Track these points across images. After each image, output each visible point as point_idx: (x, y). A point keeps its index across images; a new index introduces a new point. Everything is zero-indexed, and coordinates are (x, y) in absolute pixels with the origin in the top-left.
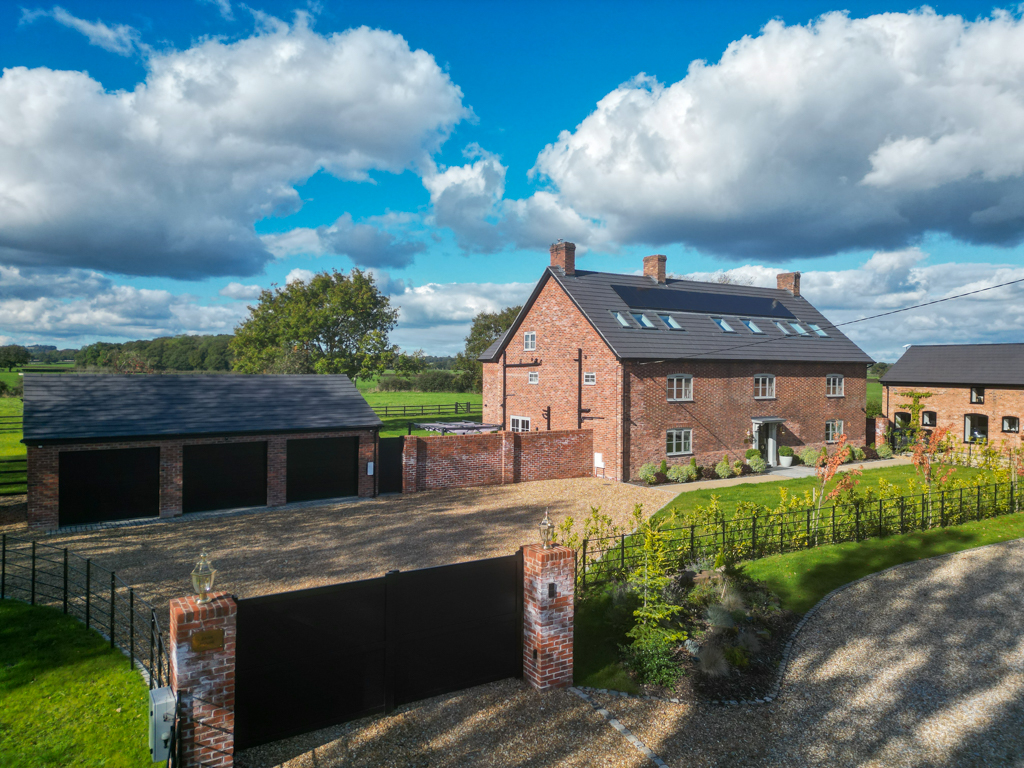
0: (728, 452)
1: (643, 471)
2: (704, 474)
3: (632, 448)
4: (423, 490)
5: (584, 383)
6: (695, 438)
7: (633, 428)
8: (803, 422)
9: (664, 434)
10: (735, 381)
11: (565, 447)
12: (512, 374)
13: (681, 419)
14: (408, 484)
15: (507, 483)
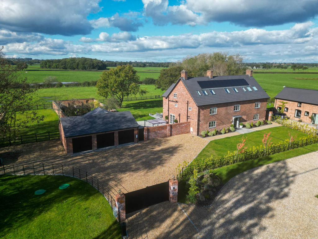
0: (225, 125)
1: (203, 133)
2: (218, 133)
3: (200, 127)
4: (149, 140)
5: (189, 110)
6: (217, 123)
7: (200, 122)
8: (247, 116)
9: (208, 123)
10: (228, 107)
11: (183, 127)
12: (170, 103)
13: (213, 119)
14: (145, 138)
15: (169, 136)
